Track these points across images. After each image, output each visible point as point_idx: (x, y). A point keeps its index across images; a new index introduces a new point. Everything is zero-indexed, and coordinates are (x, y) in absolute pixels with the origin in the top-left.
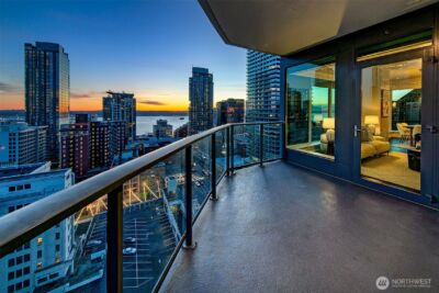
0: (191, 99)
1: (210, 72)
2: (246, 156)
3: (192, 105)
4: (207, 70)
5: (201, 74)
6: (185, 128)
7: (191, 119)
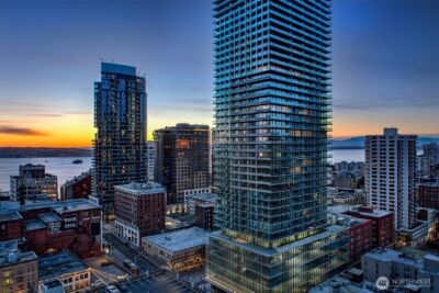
0: (98, 124)
1: (139, 73)
2: (213, 229)
3: (100, 135)
4: (133, 69)
5: (119, 76)
6: (86, 179)
7: (98, 161)
